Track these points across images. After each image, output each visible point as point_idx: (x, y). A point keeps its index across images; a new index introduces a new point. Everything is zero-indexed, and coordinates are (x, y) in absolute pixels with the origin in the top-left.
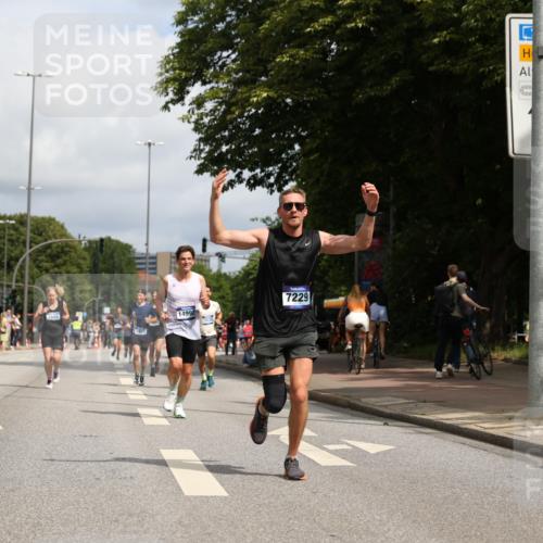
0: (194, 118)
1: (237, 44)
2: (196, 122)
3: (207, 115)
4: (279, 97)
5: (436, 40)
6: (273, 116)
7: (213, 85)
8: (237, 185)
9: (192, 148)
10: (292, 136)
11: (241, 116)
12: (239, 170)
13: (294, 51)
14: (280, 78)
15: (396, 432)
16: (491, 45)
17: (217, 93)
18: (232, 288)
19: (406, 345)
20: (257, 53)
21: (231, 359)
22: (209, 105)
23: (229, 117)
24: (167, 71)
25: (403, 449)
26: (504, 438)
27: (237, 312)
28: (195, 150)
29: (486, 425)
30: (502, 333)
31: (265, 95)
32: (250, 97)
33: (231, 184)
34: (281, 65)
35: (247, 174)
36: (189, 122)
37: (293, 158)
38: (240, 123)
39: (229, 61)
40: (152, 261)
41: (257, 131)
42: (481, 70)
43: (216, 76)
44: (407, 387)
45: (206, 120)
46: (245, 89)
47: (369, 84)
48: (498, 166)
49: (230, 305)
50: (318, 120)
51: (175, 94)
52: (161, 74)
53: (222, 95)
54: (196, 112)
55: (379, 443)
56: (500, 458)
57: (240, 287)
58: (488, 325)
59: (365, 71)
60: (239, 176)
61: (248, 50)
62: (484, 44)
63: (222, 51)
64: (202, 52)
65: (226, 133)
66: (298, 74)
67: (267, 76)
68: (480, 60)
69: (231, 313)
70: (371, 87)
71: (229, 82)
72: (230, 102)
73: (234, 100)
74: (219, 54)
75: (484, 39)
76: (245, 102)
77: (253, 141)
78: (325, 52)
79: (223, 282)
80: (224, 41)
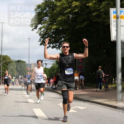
0: (39, 32)
1: (49, 15)
2: (40, 33)
3: (42, 32)
4: (59, 27)
5: (94, 14)
6: (57, 32)
7: (43, 25)
8: (49, 48)
9: (39, 39)
10: (62, 36)
11: (50, 32)
12: (50, 44)
13: (62, 17)
14: (59, 23)
15: (87, 104)
16: (107, 15)
17: (44, 27)
18: (49, 71)
19: (89, 84)
20: (53, 17)
21: (49, 88)
22: (43, 29)
23: (47, 32)
24: (33, 22)
25: (88, 108)
26: (111, 105)
27: (50, 77)
28: (40, 40)
29: (107, 102)
30: (110, 81)
31: (55, 27)
32: (52, 27)
33: (48, 47)
34: (59, 20)
35: (51, 45)
36: (38, 33)
37: (62, 41)
38: (50, 33)
39: (47, 19)
40: (30, 65)
41: (54, 35)
42: (105, 21)
43: (44, 23)
44: (89, 94)
45: (42, 33)
46: (51, 26)
47: (79, 24)
48: (109, 43)
49: (48, 75)
50: (68, 33)
51: (35, 27)
52: (31, 22)
53: (45, 27)
54: (40, 31)
55: (83, 107)
56: (111, 110)
57: (51, 71)
58: (107, 79)
59: (78, 21)
60: (50, 46)
61: (51, 17)
62: (105, 15)
63: (45, 17)
64: (41, 17)
65: (47, 36)
66: (63, 22)
67: (55, 23)
68: (104, 19)
69: (49, 77)
70: (79, 25)
71: (47, 24)
72: (47, 29)
73: (48, 28)
74: (45, 18)
75: (105, 14)
76: (51, 29)
77: (53, 38)
78: (69, 17)
79: (47, 70)
80: (46, 15)
